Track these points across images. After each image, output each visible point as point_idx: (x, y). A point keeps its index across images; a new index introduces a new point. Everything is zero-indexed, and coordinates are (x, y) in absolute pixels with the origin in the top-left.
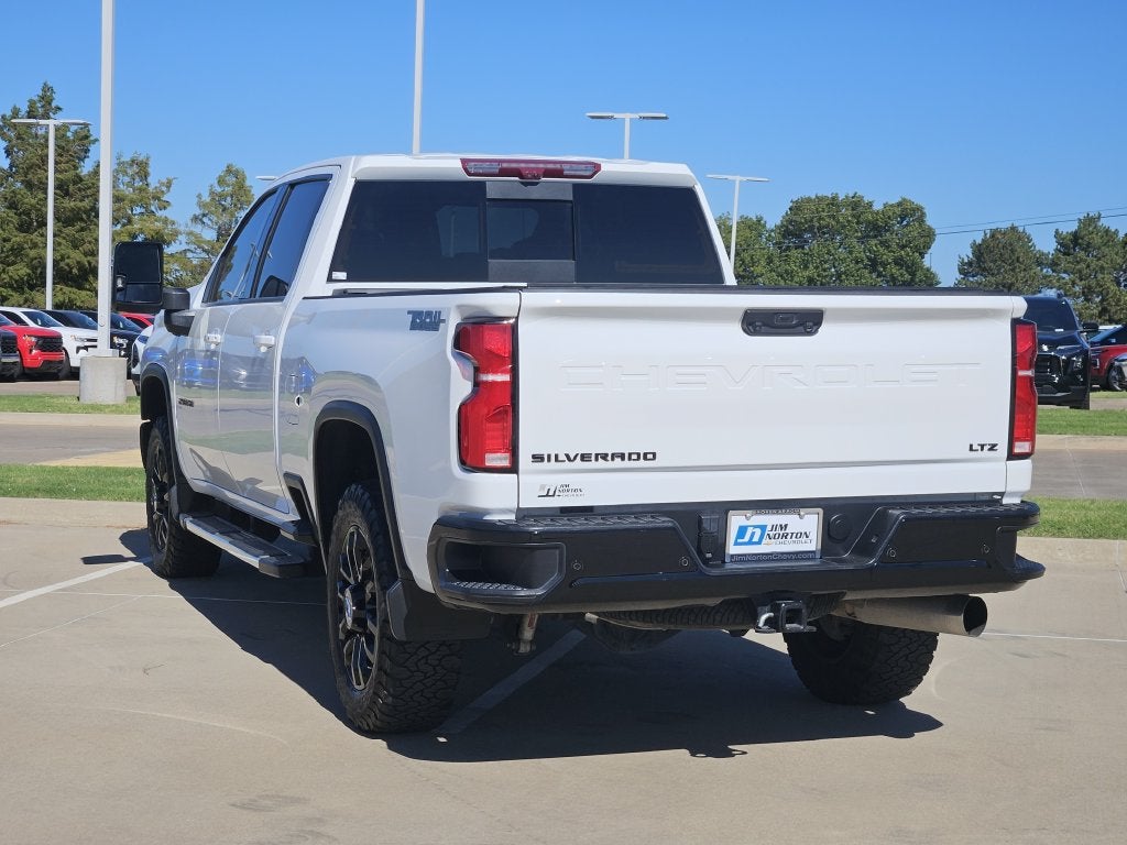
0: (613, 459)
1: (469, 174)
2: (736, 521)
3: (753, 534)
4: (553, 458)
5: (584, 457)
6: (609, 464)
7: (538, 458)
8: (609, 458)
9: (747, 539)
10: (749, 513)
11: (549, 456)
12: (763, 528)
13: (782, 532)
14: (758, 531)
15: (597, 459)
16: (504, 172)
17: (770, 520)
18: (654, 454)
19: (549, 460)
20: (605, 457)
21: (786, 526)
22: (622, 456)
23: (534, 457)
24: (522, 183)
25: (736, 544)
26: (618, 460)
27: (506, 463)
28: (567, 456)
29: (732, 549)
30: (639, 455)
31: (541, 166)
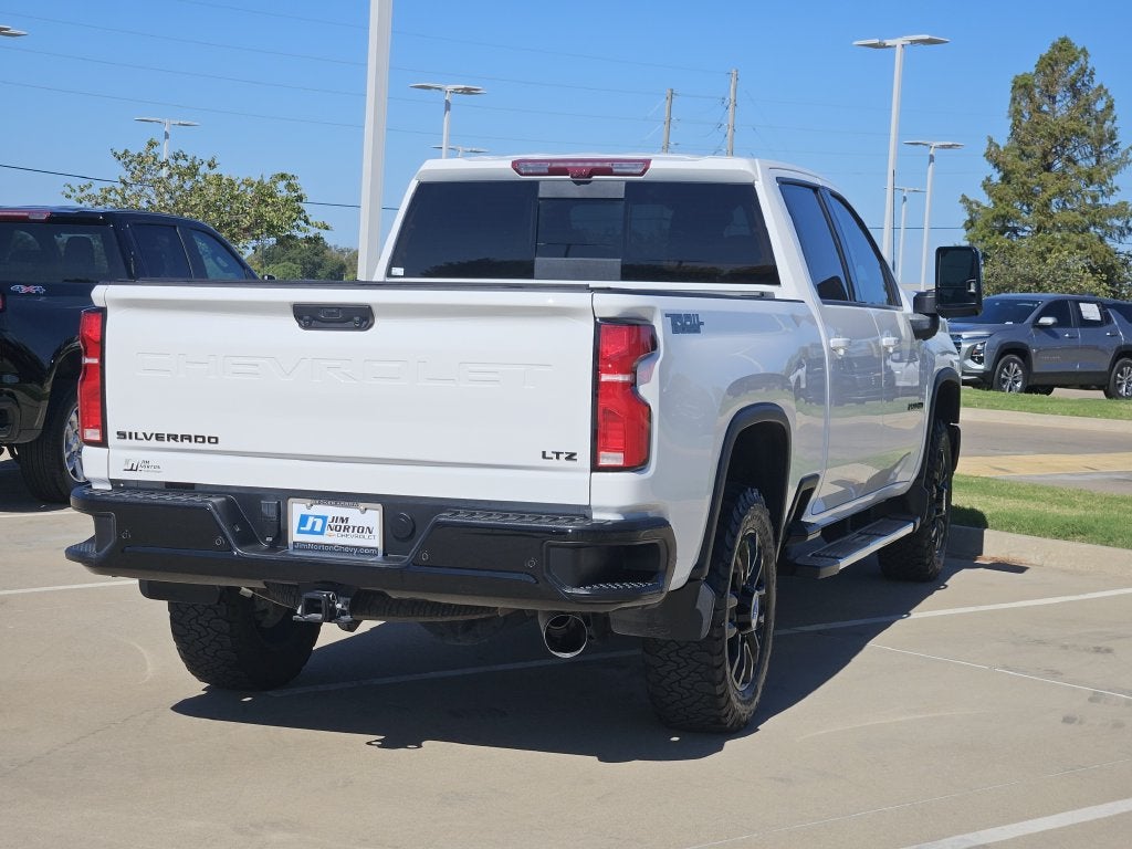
0: (182, 440)
1: (522, 175)
2: (297, 509)
3: (314, 524)
4: (134, 436)
5: (159, 437)
6: (179, 445)
7: (122, 435)
8: (179, 439)
9: (308, 527)
10: (309, 502)
11: (130, 434)
12: (324, 518)
13: (342, 525)
14: (319, 522)
15: (168, 440)
16: (553, 172)
17: (331, 511)
18: (217, 438)
19: (130, 438)
20: (175, 437)
21: (347, 519)
22: (189, 438)
23: (118, 433)
24: (575, 182)
25: (299, 532)
26: (186, 442)
27: (97, 438)
28: (144, 434)
29: (295, 536)
30: (204, 437)
31: (589, 164)
